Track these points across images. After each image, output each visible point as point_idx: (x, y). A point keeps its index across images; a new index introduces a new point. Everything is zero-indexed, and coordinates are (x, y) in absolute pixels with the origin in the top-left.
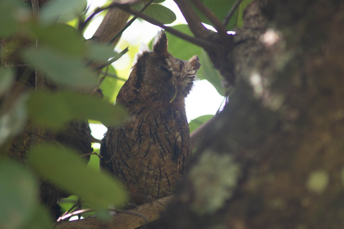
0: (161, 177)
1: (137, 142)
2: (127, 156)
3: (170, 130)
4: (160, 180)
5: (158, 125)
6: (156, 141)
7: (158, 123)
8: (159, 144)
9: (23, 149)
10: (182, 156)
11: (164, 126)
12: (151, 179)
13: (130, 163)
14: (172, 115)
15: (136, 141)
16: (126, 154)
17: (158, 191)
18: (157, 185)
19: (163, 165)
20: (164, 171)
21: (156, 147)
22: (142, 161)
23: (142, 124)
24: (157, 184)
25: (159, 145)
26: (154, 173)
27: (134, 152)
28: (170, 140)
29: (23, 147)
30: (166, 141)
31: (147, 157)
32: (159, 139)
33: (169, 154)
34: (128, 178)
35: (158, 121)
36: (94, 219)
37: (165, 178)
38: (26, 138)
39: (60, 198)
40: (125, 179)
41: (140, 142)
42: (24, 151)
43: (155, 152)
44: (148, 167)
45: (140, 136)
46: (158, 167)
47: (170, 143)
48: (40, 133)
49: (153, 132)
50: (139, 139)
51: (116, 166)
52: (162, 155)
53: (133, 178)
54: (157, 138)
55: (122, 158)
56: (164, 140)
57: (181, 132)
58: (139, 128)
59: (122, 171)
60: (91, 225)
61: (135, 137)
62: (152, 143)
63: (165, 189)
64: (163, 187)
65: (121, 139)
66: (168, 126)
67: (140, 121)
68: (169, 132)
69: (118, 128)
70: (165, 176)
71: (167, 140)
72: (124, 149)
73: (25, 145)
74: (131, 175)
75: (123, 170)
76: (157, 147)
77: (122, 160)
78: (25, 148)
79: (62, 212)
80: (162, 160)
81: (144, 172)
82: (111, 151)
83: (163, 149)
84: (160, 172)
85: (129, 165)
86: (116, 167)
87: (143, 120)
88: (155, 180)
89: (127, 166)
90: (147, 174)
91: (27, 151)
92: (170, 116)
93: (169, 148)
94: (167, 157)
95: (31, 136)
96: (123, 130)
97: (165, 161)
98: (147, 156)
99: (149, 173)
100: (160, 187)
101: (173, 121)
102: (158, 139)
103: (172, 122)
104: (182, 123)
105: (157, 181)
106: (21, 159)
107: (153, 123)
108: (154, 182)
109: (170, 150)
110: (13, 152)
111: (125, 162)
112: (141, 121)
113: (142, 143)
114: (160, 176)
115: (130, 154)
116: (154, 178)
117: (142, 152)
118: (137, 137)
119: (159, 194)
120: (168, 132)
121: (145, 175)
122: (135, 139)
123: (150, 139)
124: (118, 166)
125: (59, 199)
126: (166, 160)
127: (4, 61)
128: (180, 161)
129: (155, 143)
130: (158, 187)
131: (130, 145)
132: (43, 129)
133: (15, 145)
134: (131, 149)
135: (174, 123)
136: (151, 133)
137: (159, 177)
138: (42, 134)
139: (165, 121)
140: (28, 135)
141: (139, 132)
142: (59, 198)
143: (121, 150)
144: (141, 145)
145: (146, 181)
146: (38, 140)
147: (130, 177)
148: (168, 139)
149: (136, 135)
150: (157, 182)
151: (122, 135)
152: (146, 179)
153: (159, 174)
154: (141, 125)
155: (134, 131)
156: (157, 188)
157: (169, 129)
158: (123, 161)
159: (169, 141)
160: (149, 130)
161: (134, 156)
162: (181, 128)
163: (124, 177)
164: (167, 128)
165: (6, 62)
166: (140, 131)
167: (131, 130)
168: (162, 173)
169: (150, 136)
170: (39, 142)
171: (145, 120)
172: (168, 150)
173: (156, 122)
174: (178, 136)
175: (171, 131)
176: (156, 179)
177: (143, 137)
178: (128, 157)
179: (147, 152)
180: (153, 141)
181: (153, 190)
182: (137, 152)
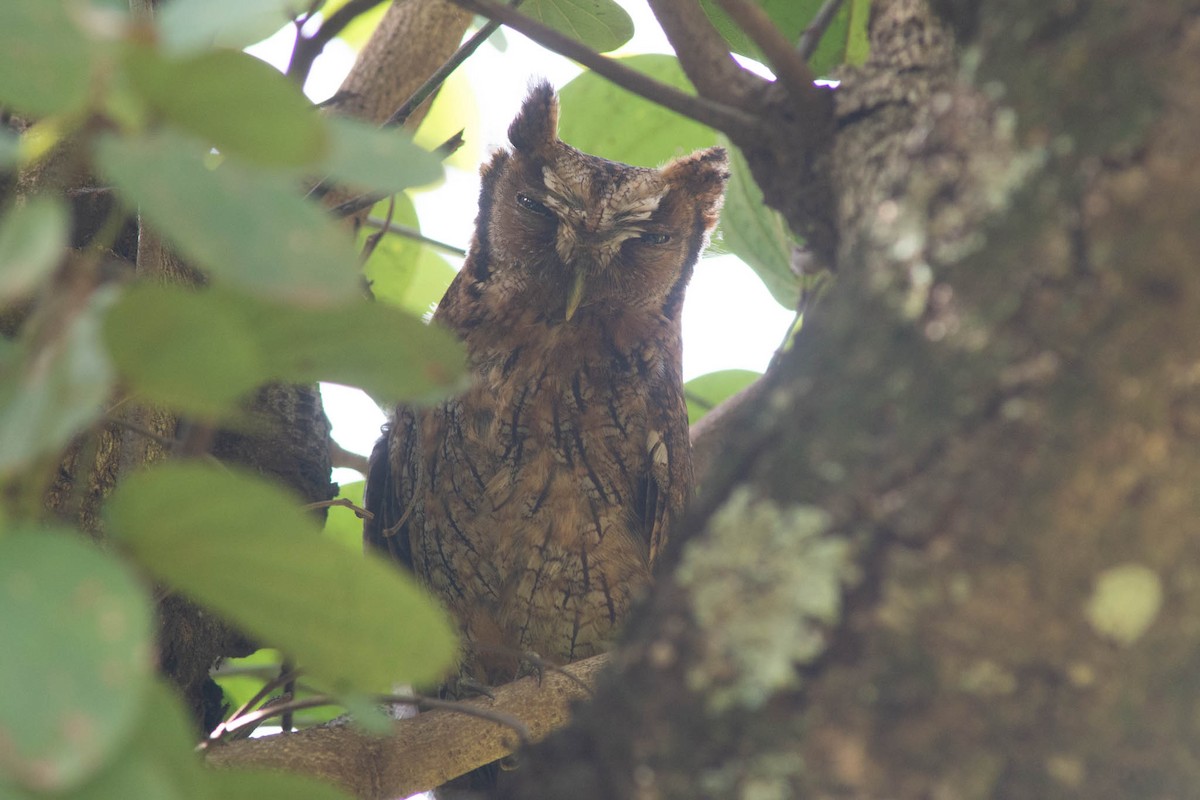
0: (586, 586)
1: (507, 462)
2: (469, 507)
3: (626, 425)
4: (581, 597)
5: (585, 404)
6: (577, 459)
7: (586, 398)
8: (586, 471)
9: (93, 483)
10: (665, 516)
11: (606, 409)
12: (552, 590)
13: (479, 534)
14: (635, 370)
15: (505, 457)
16: (465, 501)
17: (571, 636)
18: (570, 615)
19: (596, 545)
20: (598, 567)
21: (575, 480)
22: (523, 529)
23: (526, 402)
24: (568, 610)
25: (585, 476)
26: (563, 570)
27: (496, 494)
28: (625, 459)
29: (92, 477)
30: (610, 460)
31: (540, 515)
32: (587, 452)
33: (620, 507)
34: (469, 588)
35: (586, 390)
36: (338, 730)
37: (599, 590)
38: (103, 446)
39: (222, 657)
40: (458, 590)
41: (517, 459)
42: (96, 491)
43: (571, 499)
44: (542, 549)
45: (516, 439)
46: (579, 551)
47: (623, 468)
48: (151, 429)
49: (565, 427)
50: (514, 449)
51: (426, 542)
52: (593, 511)
53: (487, 586)
54: (577, 450)
55: (449, 516)
56: (603, 458)
57: (666, 430)
58: (516, 410)
59: (446, 558)
60: (330, 753)
61: (502, 444)
62: (562, 464)
63: (595, 629)
64: (589, 623)
65: (449, 449)
66: (620, 410)
67: (515, 390)
68: (623, 430)
69: (437, 409)
70: (600, 586)
71: (614, 460)
72: (456, 484)
73: (99, 469)
74: (481, 577)
75: (451, 556)
76: (579, 480)
77: (448, 522)
78: (101, 482)
79: (227, 706)
80: (594, 526)
81: (529, 566)
82: (409, 487)
83: (599, 488)
84: (585, 570)
85: (474, 540)
86: (424, 545)
87: (527, 389)
88: (563, 596)
89: (467, 543)
90: (538, 575)
91: (106, 493)
92: (627, 374)
93: (619, 488)
94: (611, 518)
95: (121, 440)
96: (453, 417)
97: (603, 530)
98: (541, 510)
99: (544, 572)
100: (582, 622)
101: (639, 392)
102: (582, 452)
103: (637, 395)
104: (668, 398)
105: (570, 600)
106: (85, 520)
107: (564, 396)
108: (559, 602)
109: (621, 494)
110: (57, 495)
111: (461, 530)
112: (521, 389)
113: (524, 464)
114: (583, 584)
115: (482, 501)
116: (561, 590)
117: (526, 495)
118: (505, 443)
119: (573, 646)
120: (618, 431)
121: (529, 577)
122: (502, 451)
123: (553, 451)
124: (434, 542)
125: (219, 662)
126: (607, 528)
127: (28, 177)
128: (658, 534)
129: (570, 465)
130: (572, 621)
131: (480, 469)
132: (162, 414)
133: (66, 468)
134: (482, 485)
135: (642, 398)
136: (558, 431)
137: (580, 587)
138: (160, 433)
139: (609, 394)
140: (110, 435)
141: (515, 425)
142: (218, 658)
143: (448, 486)
144: (522, 471)
145: (532, 598)
146: (146, 452)
147: (478, 582)
148: (617, 455)
149: (505, 436)
150: (569, 604)
151: (452, 433)
152: (533, 592)
153: (581, 575)
154: (522, 402)
155: (496, 420)
156: (570, 628)
157: (622, 420)
158: (453, 524)
159: (620, 462)
160: (551, 419)
161: (495, 510)
162: (666, 418)
163: (453, 583)
164: (615, 417)
165: (34, 179)
166: (520, 422)
167: (483, 416)
168: (591, 574)
169: (555, 444)
170: (150, 461)
171: (533, 389)
172: (615, 492)
173: (577, 394)
174: (657, 446)
175: (630, 428)
176: (568, 594)
177: (529, 444)
178: (473, 510)
179: (543, 496)
180: (564, 460)
181: (554, 631)
182: (506, 496)
